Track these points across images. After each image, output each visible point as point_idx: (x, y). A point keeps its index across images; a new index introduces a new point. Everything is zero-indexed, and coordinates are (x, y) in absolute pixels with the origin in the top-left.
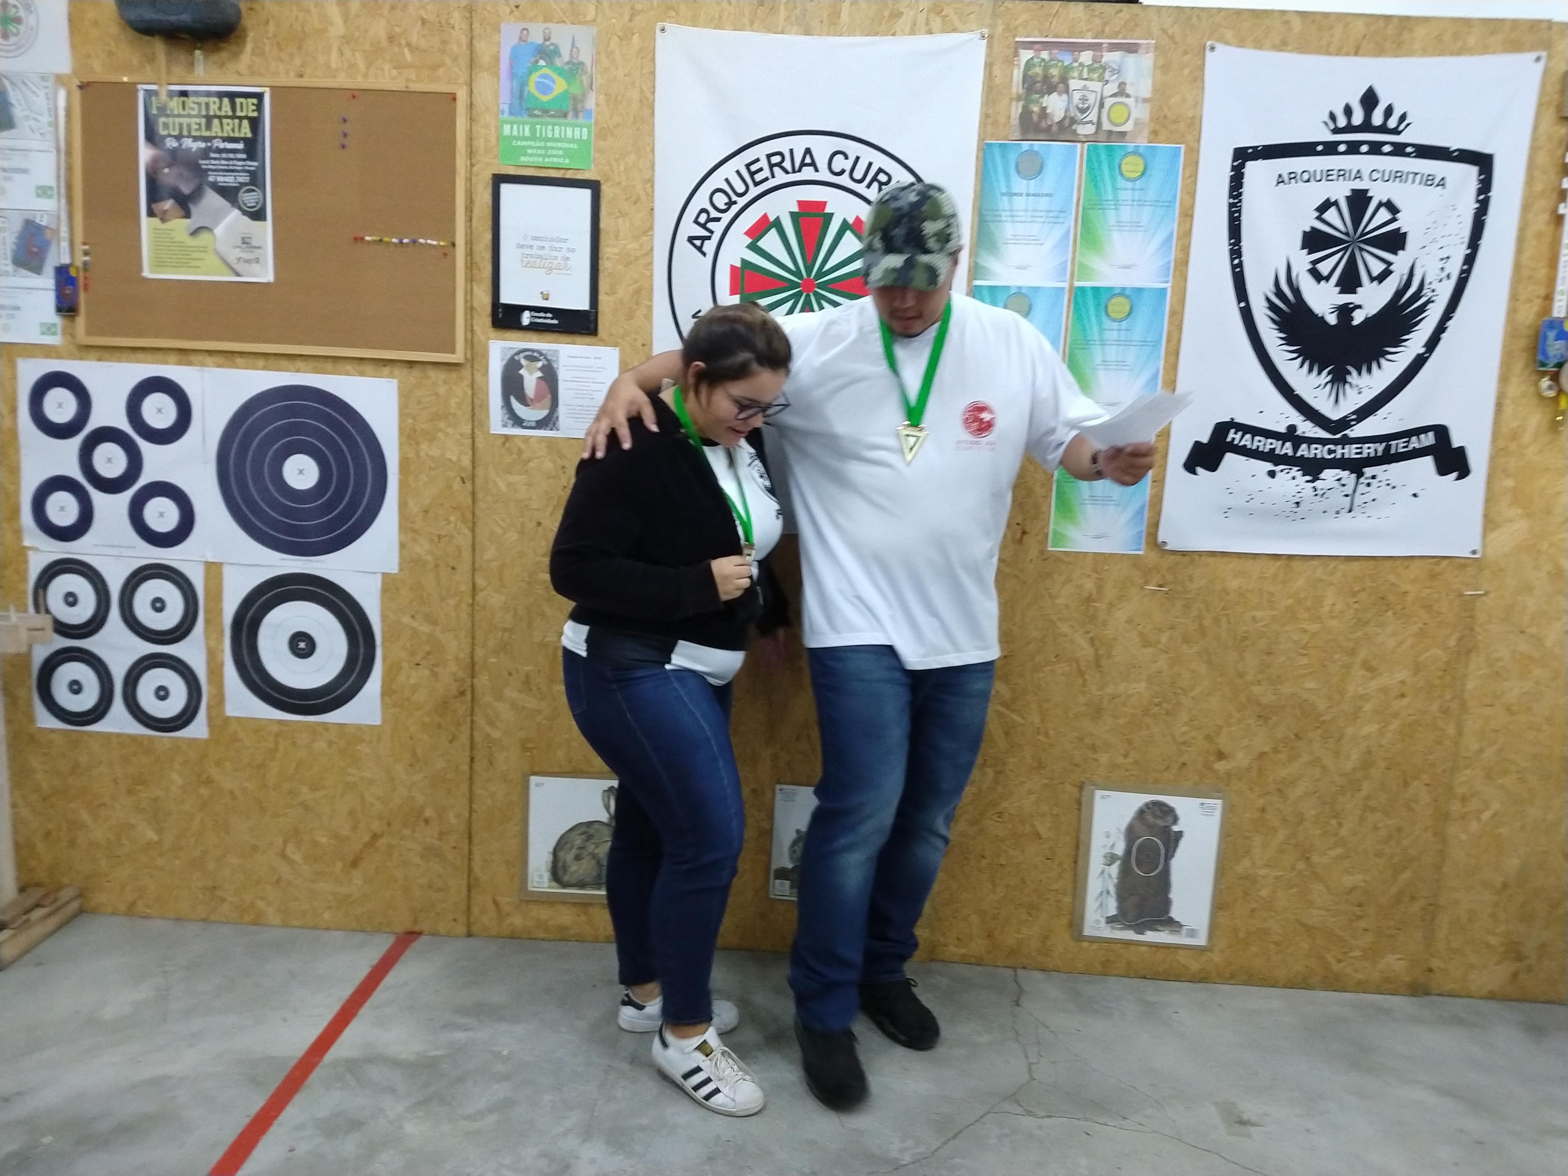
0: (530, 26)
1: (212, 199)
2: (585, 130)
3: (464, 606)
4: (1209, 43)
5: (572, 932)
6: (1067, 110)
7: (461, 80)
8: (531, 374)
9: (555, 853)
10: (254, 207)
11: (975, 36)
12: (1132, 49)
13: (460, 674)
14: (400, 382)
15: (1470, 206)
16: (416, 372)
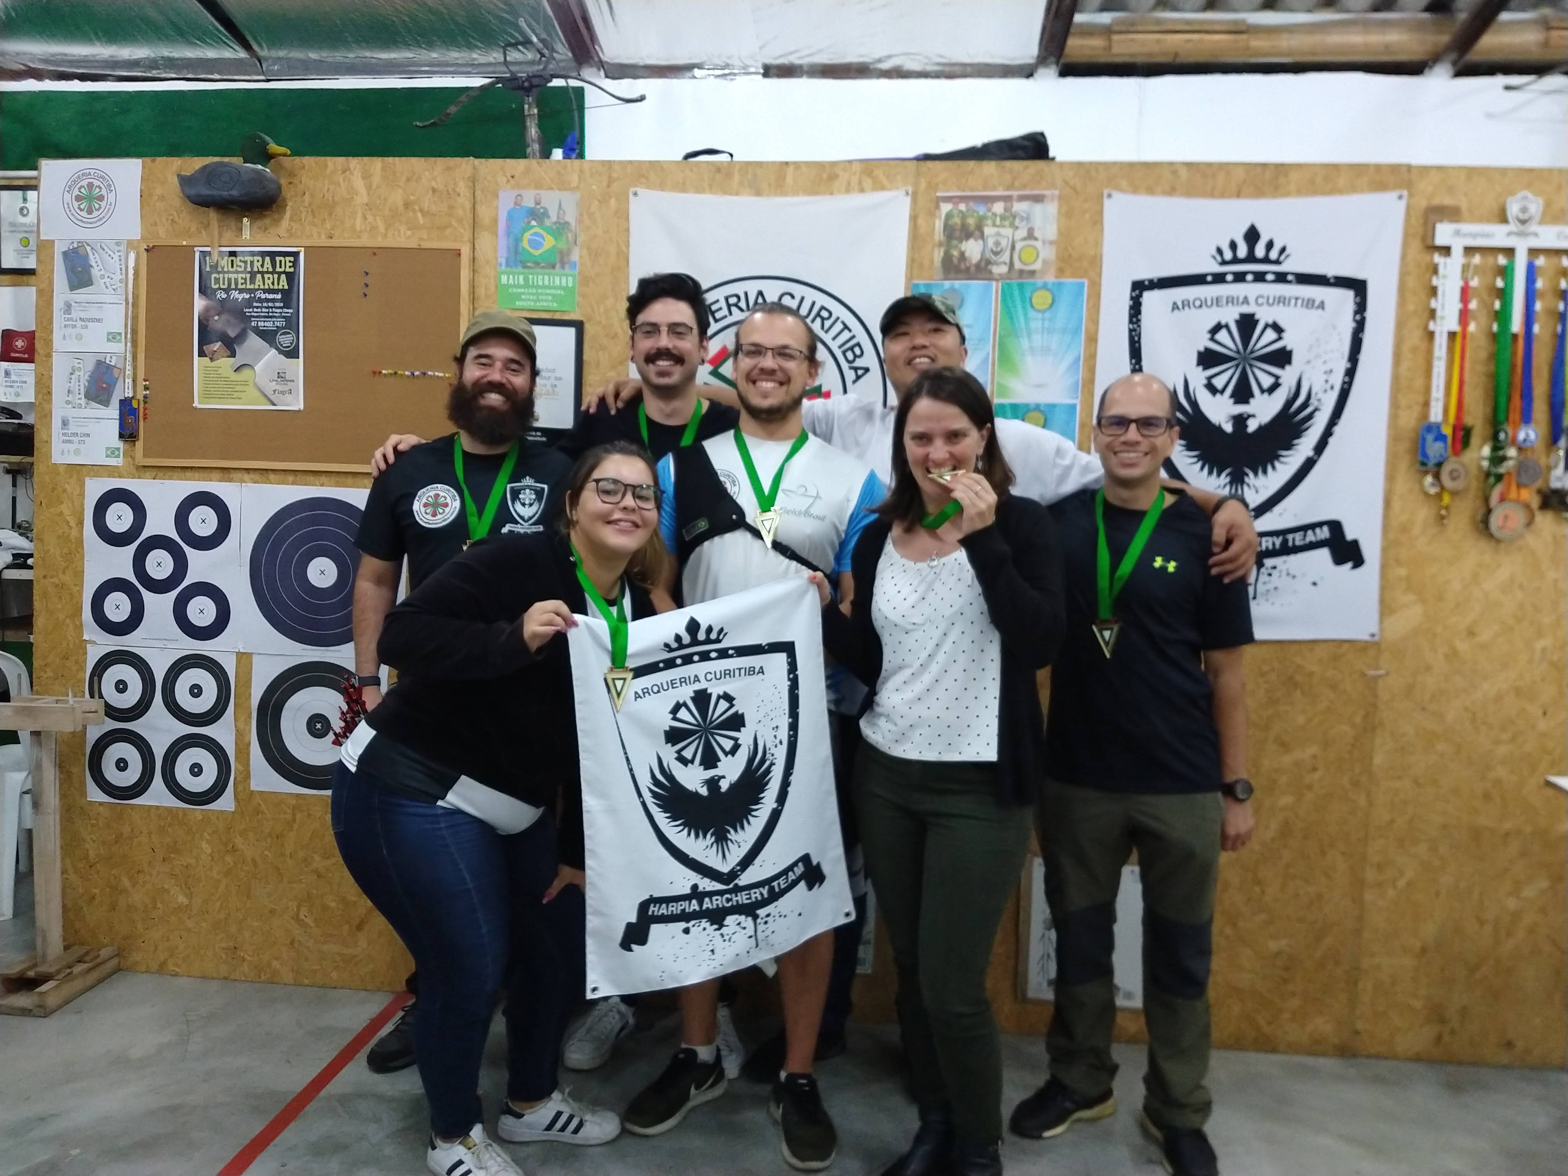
0: (524, 193)
1: (254, 341)
2: (570, 278)
4: (1106, 191)
6: (983, 253)
7: (466, 238)
10: (289, 347)
11: (900, 193)
12: (1038, 199)
15: (1347, 326)
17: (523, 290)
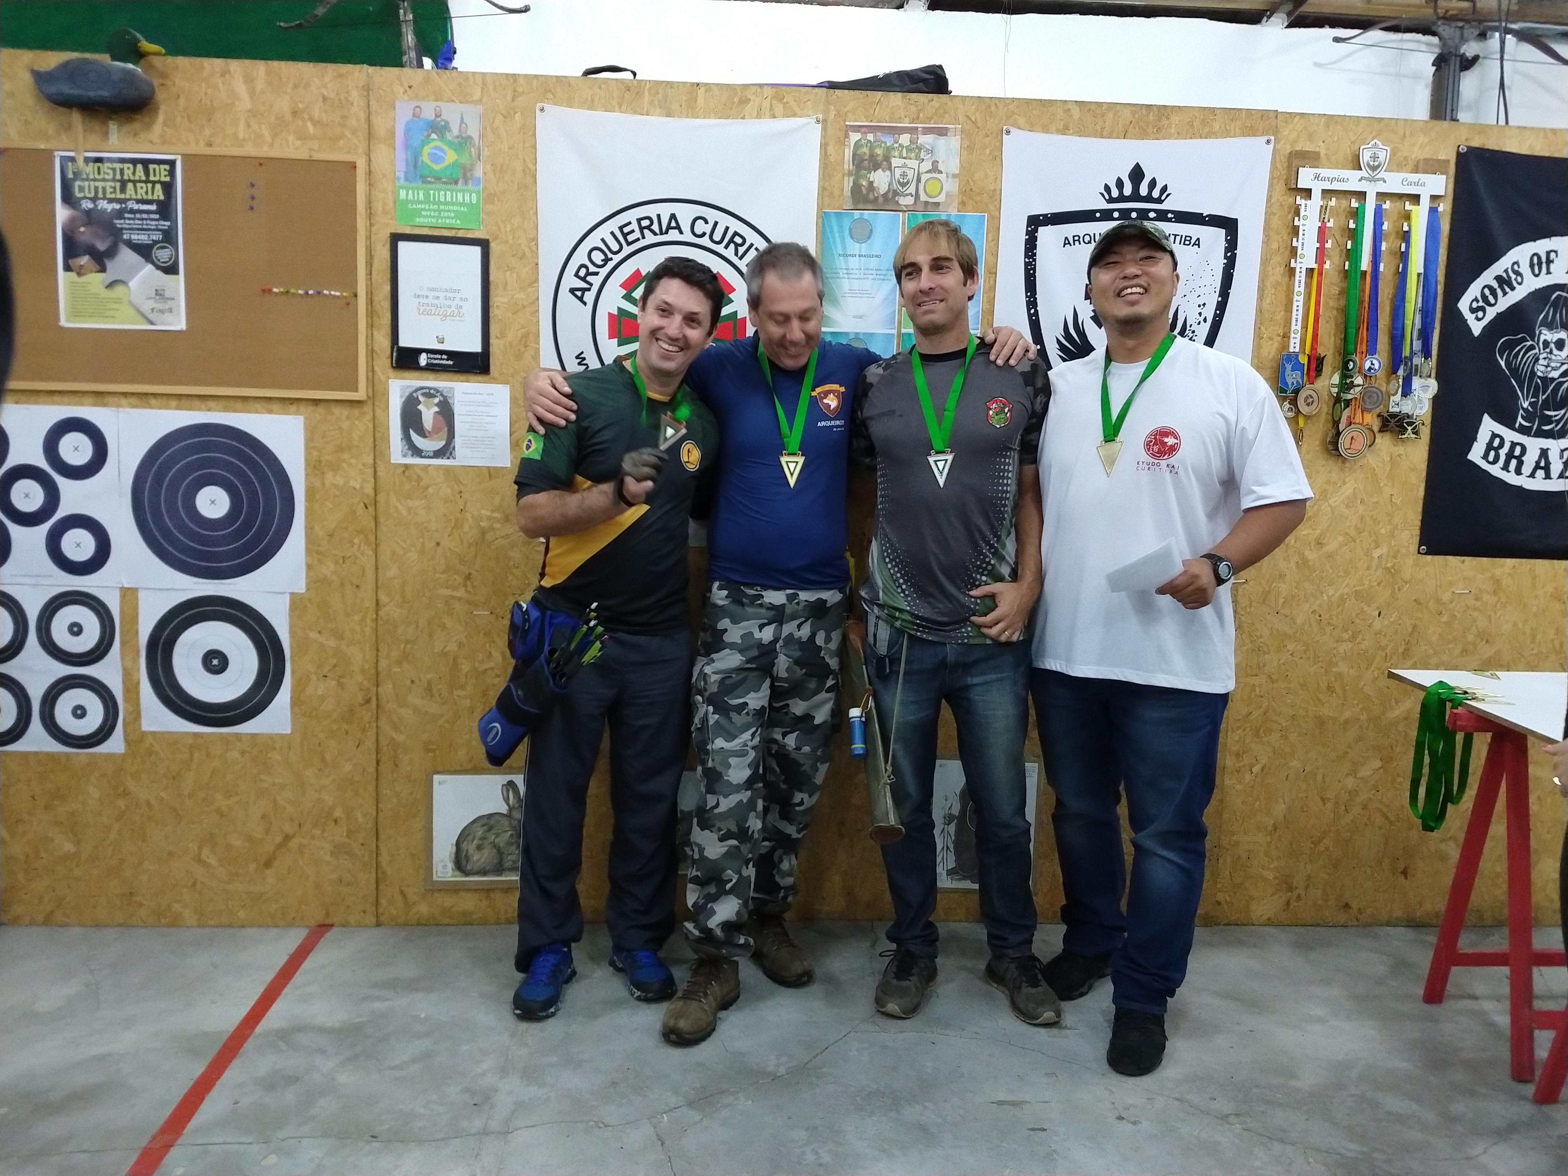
0: (422, 104)
1: (127, 255)
2: (474, 195)
3: (368, 621)
4: (1005, 128)
5: (475, 917)
6: (890, 184)
7: (361, 151)
8: (429, 409)
9: (458, 844)
10: (167, 262)
11: (811, 120)
12: (942, 132)
13: (365, 683)
14: (306, 419)
15: (1220, 262)
16: (321, 409)
17: (423, 206)
